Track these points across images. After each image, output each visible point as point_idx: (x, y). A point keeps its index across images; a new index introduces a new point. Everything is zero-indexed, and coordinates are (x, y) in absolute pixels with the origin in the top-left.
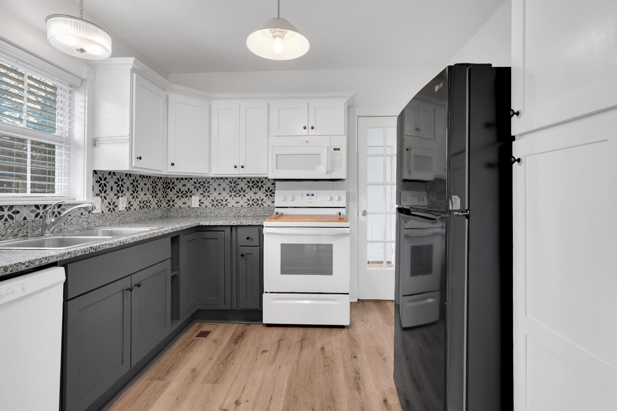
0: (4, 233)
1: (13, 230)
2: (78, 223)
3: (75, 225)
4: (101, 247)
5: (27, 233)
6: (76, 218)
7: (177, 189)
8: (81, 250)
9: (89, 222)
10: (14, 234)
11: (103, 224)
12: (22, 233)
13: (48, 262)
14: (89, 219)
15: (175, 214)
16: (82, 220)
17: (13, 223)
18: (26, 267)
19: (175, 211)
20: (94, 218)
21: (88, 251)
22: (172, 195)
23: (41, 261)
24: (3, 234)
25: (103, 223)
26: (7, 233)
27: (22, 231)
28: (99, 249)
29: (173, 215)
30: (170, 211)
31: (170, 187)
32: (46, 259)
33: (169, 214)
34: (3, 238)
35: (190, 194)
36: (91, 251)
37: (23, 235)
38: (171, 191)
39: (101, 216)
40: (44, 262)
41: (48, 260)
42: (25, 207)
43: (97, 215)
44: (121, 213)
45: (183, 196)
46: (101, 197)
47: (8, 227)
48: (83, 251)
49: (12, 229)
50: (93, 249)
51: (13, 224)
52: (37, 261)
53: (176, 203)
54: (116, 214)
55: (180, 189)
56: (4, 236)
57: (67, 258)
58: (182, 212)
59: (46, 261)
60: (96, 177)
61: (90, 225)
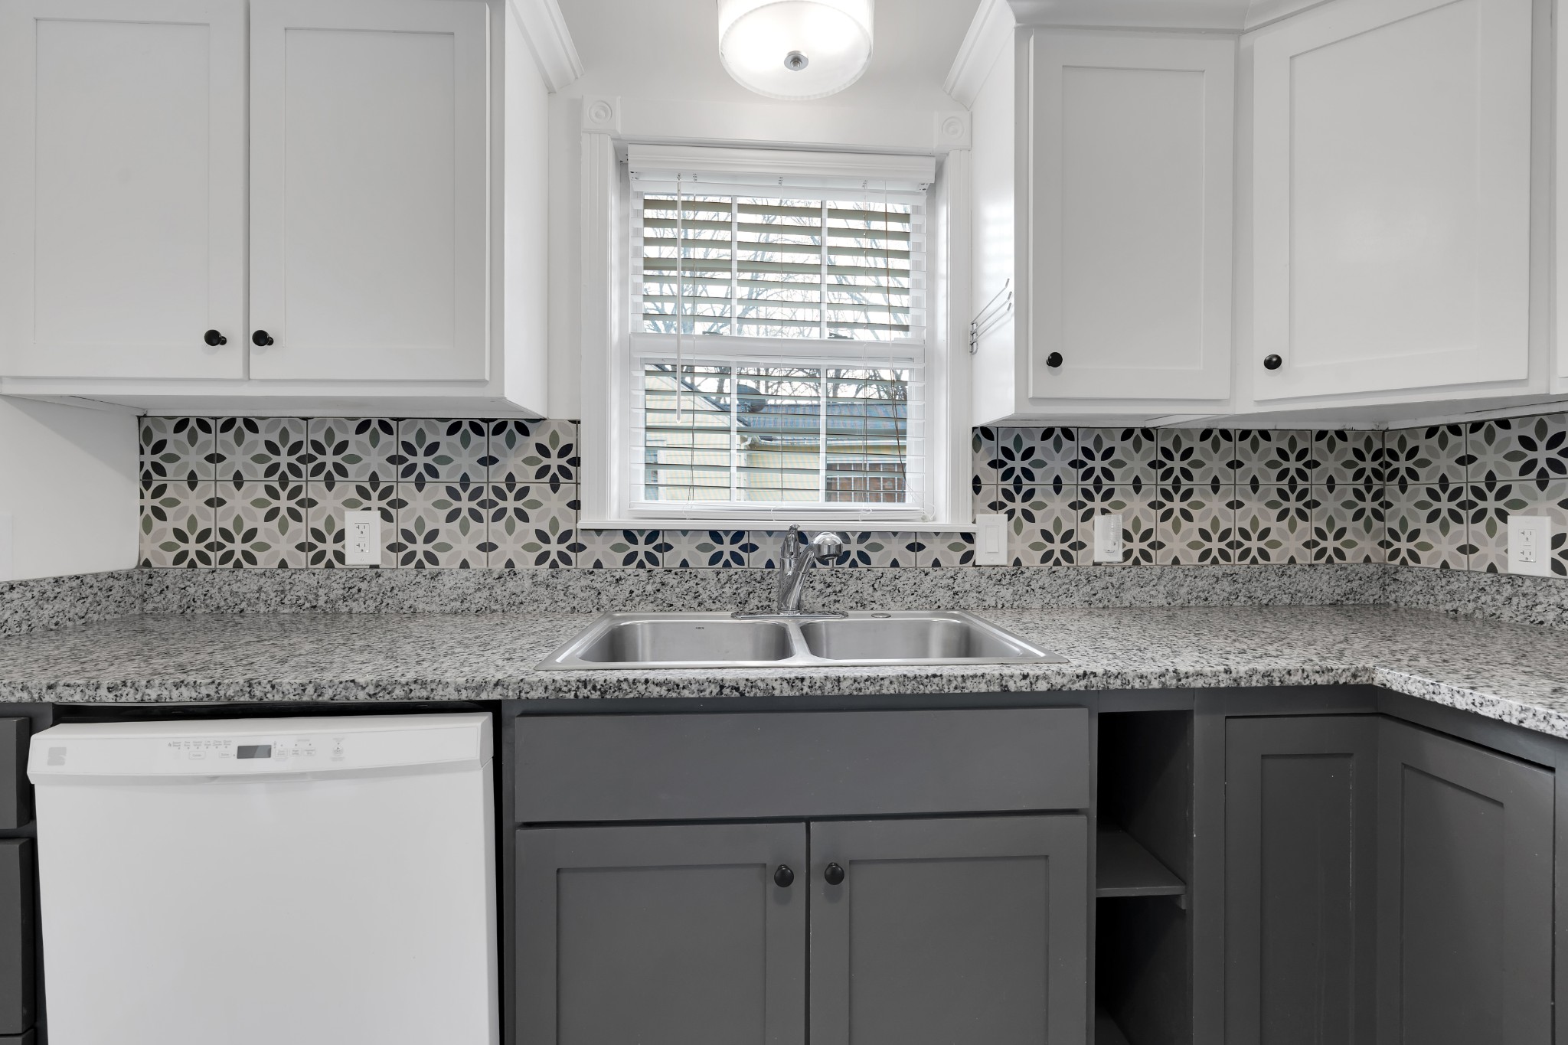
0: (717, 594)
1: (737, 589)
2: (920, 592)
3: (908, 596)
4: (625, 686)
5: (770, 601)
6: (911, 575)
7: (1428, 478)
8: (544, 684)
9: (957, 589)
10: (739, 600)
11: (1016, 604)
12: (757, 599)
13: (432, 696)
14: (959, 580)
15: (1420, 597)
16: (932, 583)
17: (736, 573)
18: (370, 695)
19: (1420, 583)
20: (978, 579)
21: (570, 690)
22: (1404, 505)
23: (411, 690)
24: (714, 596)
25: (1014, 600)
26: (724, 595)
27: (756, 595)
28: (617, 693)
29: (1408, 598)
30: (1395, 580)
31: (1397, 471)
32: (426, 688)
33: (1393, 596)
34: (714, 607)
35: (1501, 504)
36: (584, 692)
37: (759, 606)
38: (1403, 489)
39: (1008, 577)
40: (418, 694)
41: (429, 689)
42: (770, 536)
43: (989, 571)
44: (1098, 570)
45: (1462, 513)
46: (1011, 514)
47: (725, 581)
48: (551, 687)
49: (735, 587)
50: (589, 688)
51: (737, 576)
52: (400, 686)
53: (1426, 547)
54: (1075, 572)
55: (1444, 482)
56: (717, 602)
57: (490, 698)
58: (1451, 593)
59: (424, 694)
60: (989, 451)
61: (961, 601)
